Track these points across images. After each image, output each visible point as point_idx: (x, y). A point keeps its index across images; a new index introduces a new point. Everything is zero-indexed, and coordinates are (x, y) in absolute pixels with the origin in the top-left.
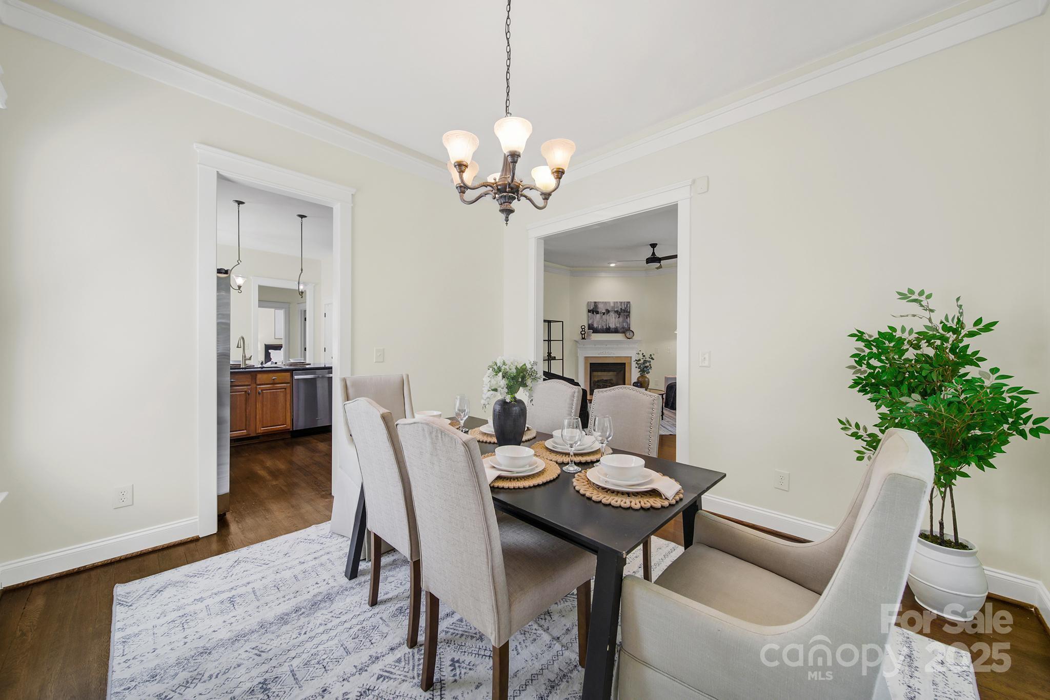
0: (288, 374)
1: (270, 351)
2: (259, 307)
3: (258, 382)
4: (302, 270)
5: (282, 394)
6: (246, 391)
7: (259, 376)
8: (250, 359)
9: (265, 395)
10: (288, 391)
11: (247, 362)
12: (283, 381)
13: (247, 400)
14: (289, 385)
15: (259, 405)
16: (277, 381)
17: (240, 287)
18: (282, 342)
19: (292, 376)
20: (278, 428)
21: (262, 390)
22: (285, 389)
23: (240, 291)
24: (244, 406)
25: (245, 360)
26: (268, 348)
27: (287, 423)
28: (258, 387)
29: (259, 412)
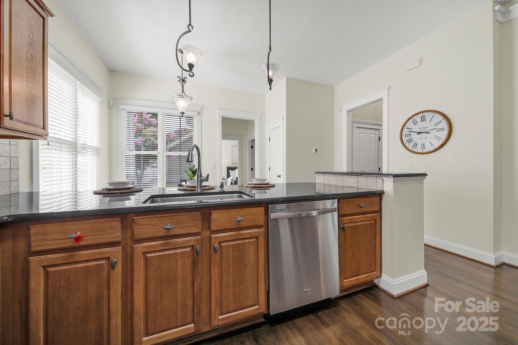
0: (261, 210)
1: (230, 171)
2: (223, 139)
3: (214, 228)
4: (270, 49)
5: (251, 249)
6: (193, 246)
7: (215, 215)
8: (207, 179)
9: (224, 251)
10: (262, 241)
11: (204, 184)
12: (253, 224)
13: (195, 264)
14: (262, 230)
15: (215, 273)
16: (243, 224)
17: (191, 66)
18: (237, 166)
19: (267, 213)
20: (247, 313)
21: (220, 243)
22: (257, 237)
23: (192, 74)
24: (189, 277)
25: (202, 181)
26: (229, 169)
27: (260, 302)
28: (213, 236)
29: (215, 285)
